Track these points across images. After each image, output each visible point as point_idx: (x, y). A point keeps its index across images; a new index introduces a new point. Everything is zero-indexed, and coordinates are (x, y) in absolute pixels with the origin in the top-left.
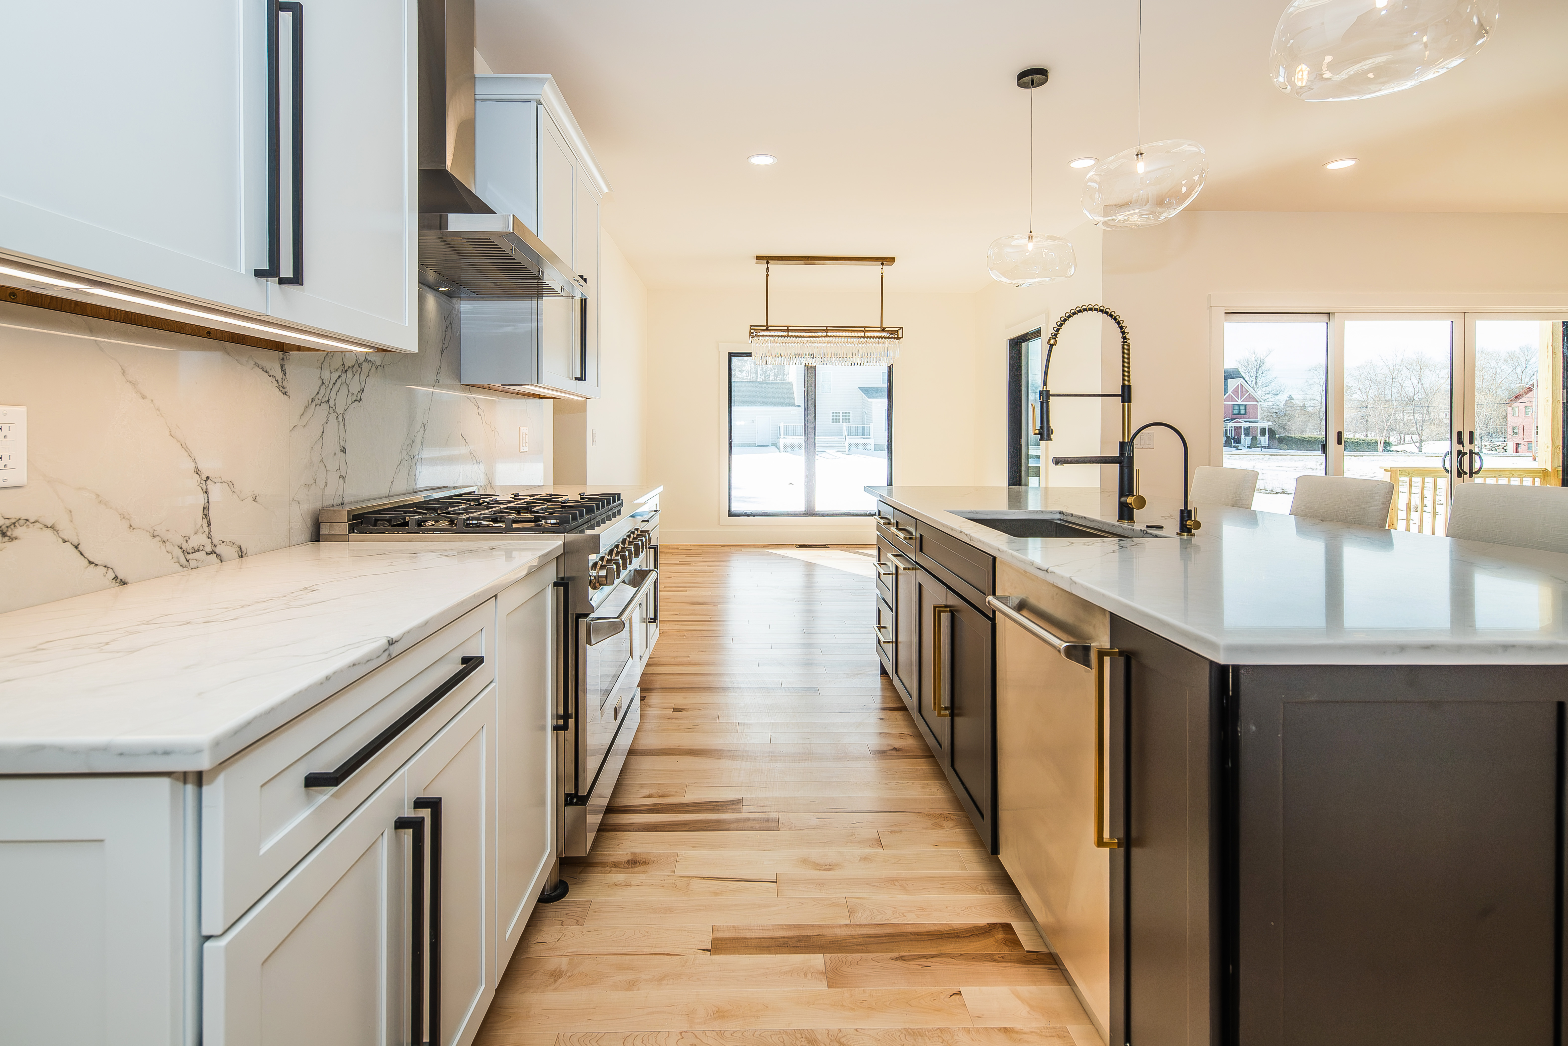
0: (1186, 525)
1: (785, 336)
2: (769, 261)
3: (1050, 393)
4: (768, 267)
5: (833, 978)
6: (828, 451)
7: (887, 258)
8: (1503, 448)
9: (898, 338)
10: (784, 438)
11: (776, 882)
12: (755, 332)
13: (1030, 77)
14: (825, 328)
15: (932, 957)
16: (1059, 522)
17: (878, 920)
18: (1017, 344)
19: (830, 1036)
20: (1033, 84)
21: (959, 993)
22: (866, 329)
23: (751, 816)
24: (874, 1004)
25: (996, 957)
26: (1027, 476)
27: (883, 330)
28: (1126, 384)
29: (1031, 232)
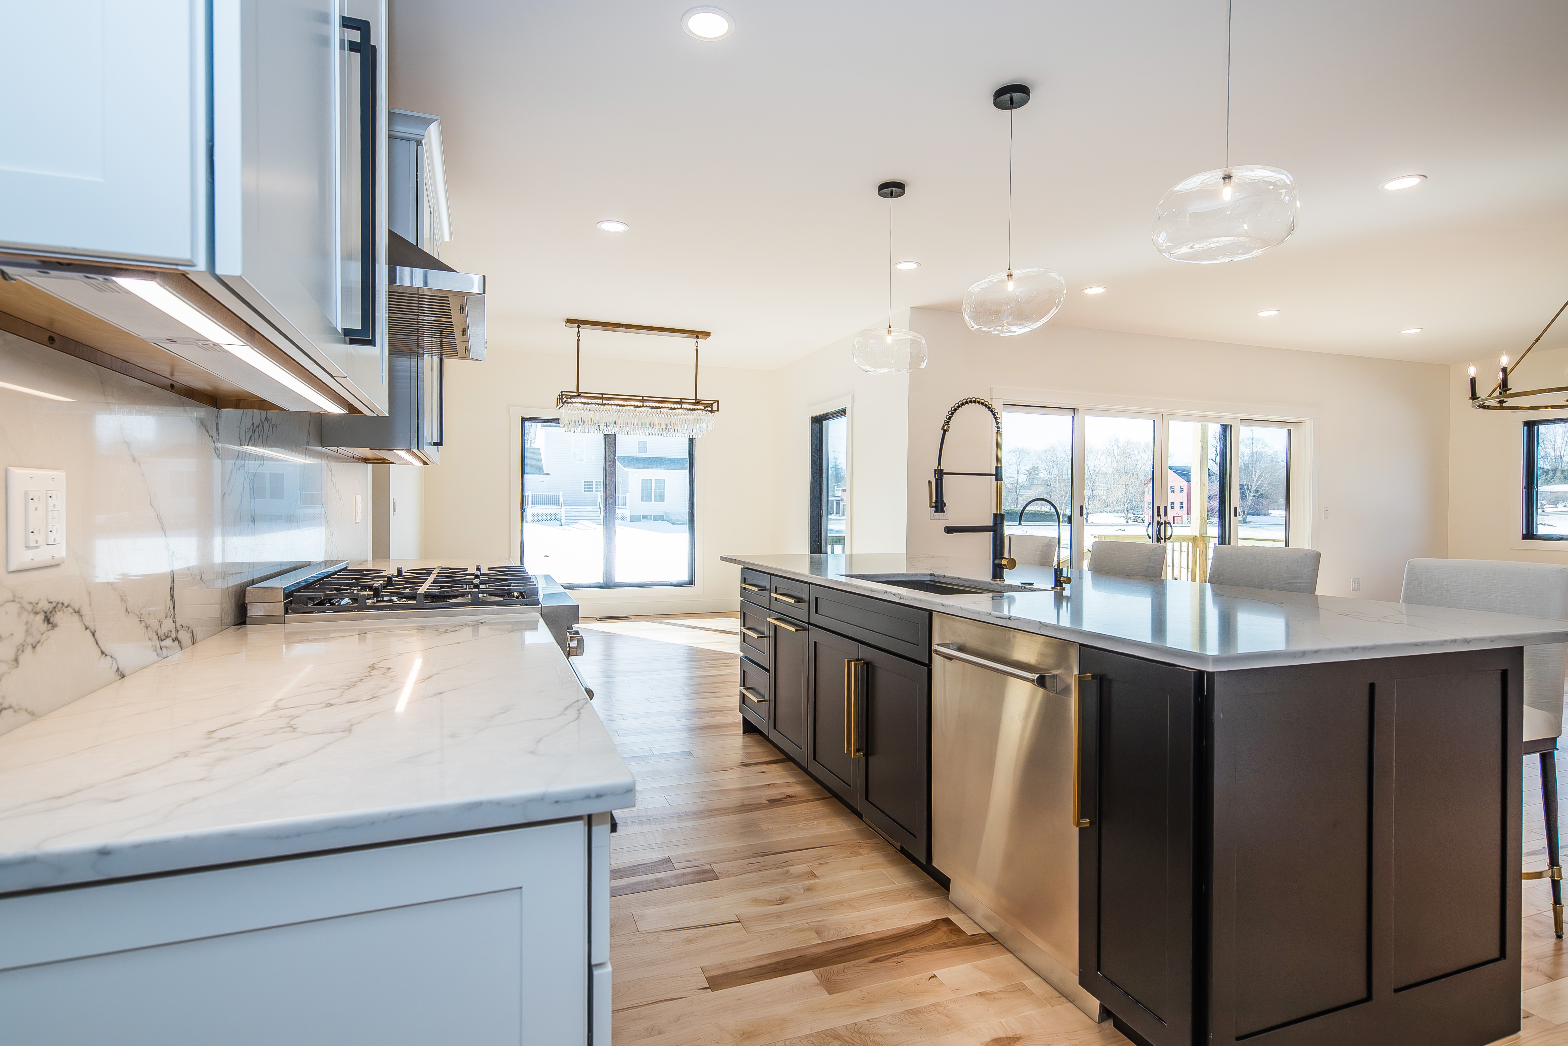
0: (1060, 580)
1: (598, 404)
2: (581, 325)
3: (944, 472)
4: (579, 331)
5: (831, 986)
6: (581, 521)
7: (702, 332)
8: (1142, 520)
9: (712, 411)
10: (532, 507)
11: (739, 922)
12: (563, 399)
13: (890, 189)
14: (641, 398)
15: (901, 955)
16: (929, 582)
17: (843, 935)
18: (818, 422)
19: (849, 1030)
20: (892, 195)
21: (934, 976)
22: (683, 400)
23: (686, 871)
24: (873, 999)
25: (949, 944)
26: (827, 545)
27: (698, 402)
28: (999, 466)
29: (890, 327)
